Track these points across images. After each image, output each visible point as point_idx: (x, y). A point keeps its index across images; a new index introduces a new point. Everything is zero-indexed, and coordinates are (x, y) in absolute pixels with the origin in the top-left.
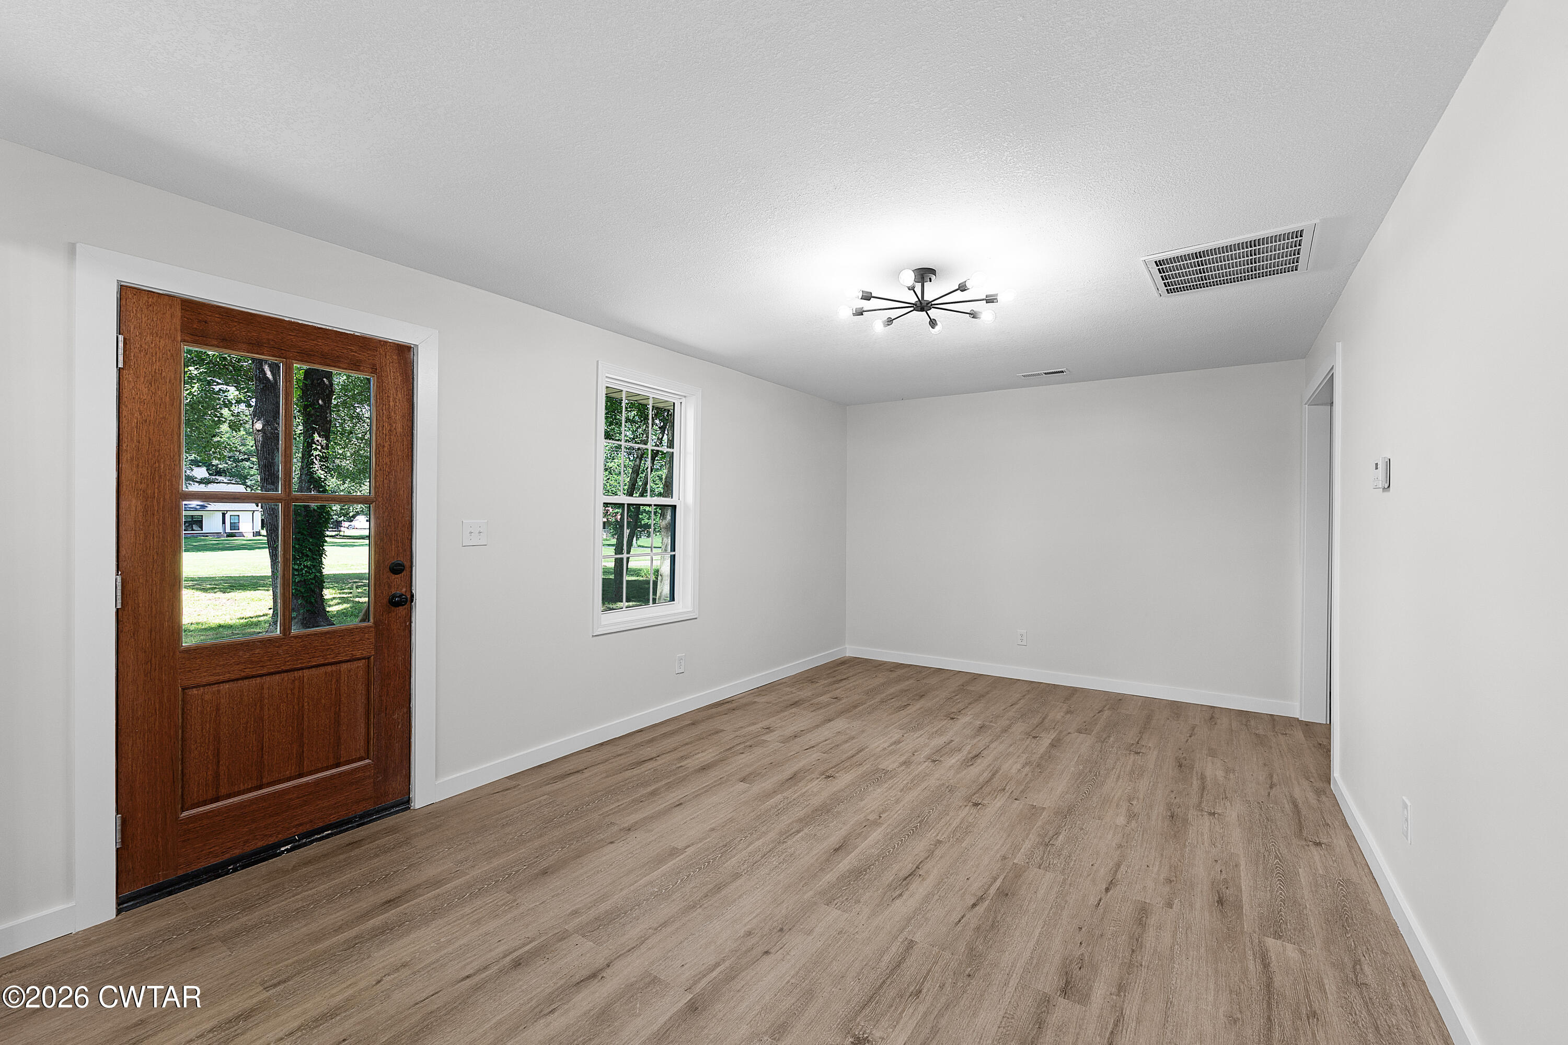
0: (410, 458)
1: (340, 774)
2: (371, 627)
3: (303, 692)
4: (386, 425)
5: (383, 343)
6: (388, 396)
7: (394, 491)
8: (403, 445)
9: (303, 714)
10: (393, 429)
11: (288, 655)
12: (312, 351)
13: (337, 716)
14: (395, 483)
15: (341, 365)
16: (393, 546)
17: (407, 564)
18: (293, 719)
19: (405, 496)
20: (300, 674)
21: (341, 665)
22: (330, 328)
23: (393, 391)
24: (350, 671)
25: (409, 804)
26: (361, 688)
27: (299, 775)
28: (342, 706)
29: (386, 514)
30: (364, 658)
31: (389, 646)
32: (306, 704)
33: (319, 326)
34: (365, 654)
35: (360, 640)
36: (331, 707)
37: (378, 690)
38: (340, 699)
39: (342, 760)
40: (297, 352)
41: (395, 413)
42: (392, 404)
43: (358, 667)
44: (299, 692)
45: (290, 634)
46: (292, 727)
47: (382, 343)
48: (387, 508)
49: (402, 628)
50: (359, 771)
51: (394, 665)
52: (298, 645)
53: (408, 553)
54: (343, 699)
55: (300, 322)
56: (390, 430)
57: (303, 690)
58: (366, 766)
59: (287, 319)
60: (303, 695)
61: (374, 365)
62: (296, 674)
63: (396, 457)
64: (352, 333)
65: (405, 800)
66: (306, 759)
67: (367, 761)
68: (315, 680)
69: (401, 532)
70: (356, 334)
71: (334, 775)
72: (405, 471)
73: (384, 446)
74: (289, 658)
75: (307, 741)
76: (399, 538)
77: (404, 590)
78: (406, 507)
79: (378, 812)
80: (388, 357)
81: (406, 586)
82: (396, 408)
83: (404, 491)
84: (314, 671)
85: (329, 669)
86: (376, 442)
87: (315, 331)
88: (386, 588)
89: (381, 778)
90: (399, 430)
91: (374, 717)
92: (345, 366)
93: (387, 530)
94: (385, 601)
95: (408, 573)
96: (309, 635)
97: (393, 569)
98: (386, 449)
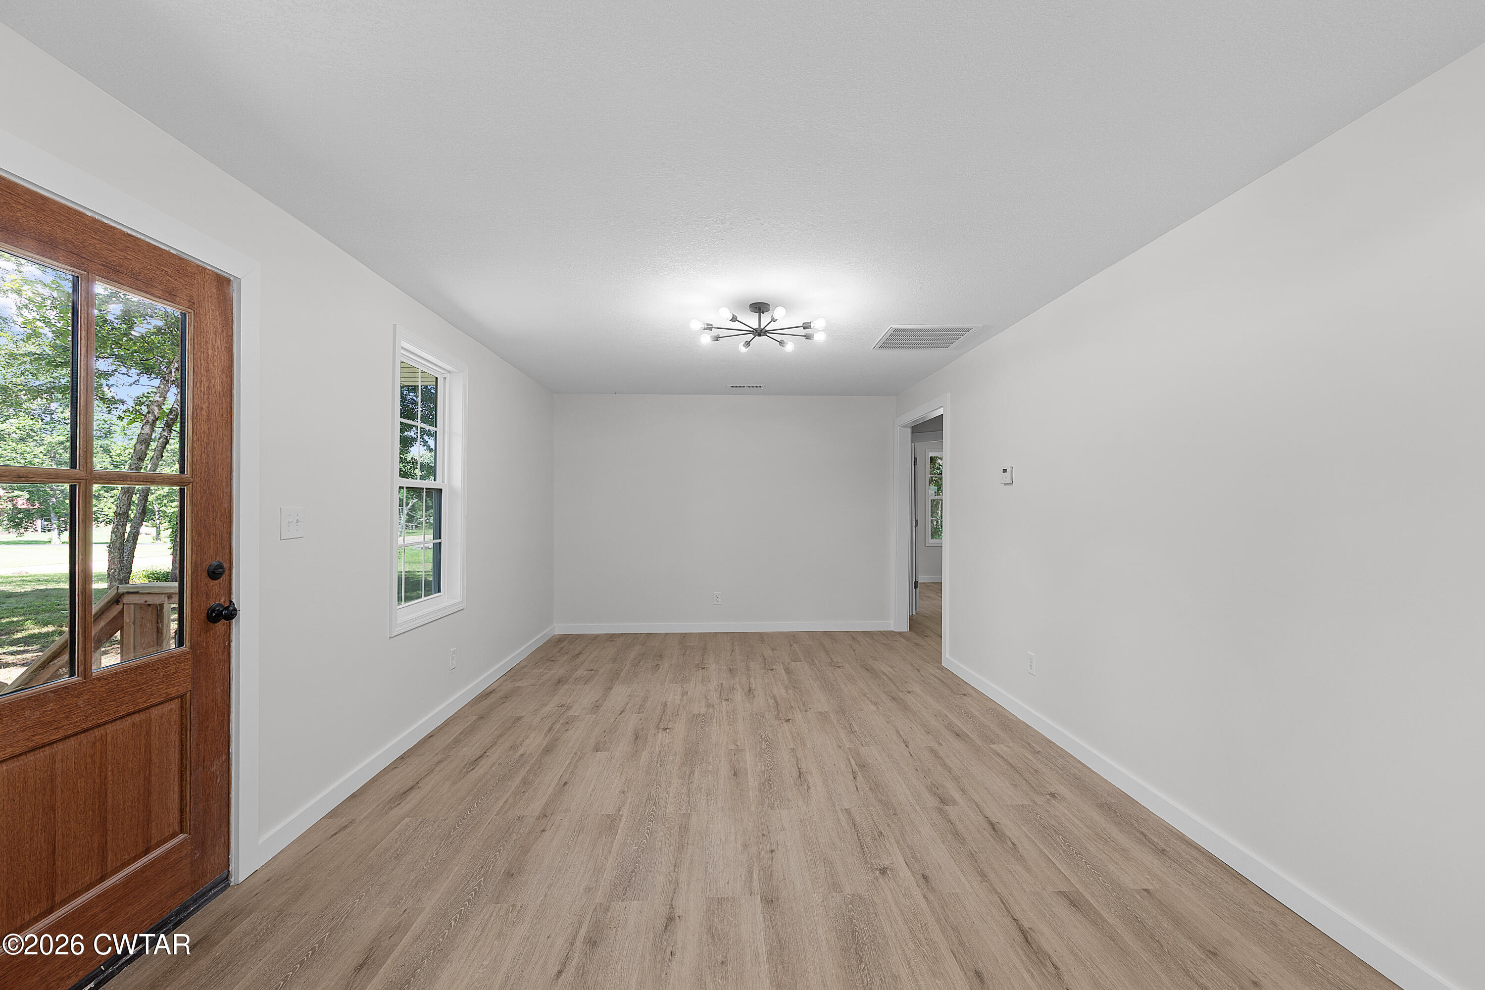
0: (230, 426)
1: (153, 863)
2: (188, 653)
3: (106, 757)
4: (204, 379)
5: (201, 270)
6: (206, 342)
7: (212, 469)
8: (222, 408)
9: (106, 789)
10: (211, 386)
11: (89, 707)
12: (121, 266)
13: (147, 782)
14: (214, 458)
15: (155, 292)
16: (212, 543)
17: (226, 565)
18: (94, 798)
19: (224, 475)
20: (102, 732)
21: (150, 710)
22: (142, 237)
23: (211, 336)
24: (161, 718)
25: (228, 880)
26: (174, 738)
27: (101, 878)
28: (153, 767)
29: (204, 499)
30: (177, 698)
31: (207, 676)
32: (110, 774)
33: (129, 232)
34: (181, 690)
35: (175, 673)
36: (140, 772)
37: (195, 737)
38: (150, 758)
39: (153, 842)
40: (102, 265)
41: (214, 366)
42: (210, 352)
43: (171, 710)
44: (102, 757)
45: (92, 675)
46: (93, 812)
47: (200, 268)
48: (205, 492)
49: (220, 651)
50: (174, 852)
51: (213, 701)
52: (103, 689)
53: (228, 551)
54: (153, 758)
55: (106, 221)
56: (208, 387)
57: (106, 755)
58: (181, 844)
59: (90, 214)
60: (106, 761)
61: (191, 297)
62: (97, 733)
63: (214, 424)
64: (167, 249)
65: (225, 875)
66: (110, 852)
67: (182, 837)
68: (121, 736)
69: (220, 522)
70: (172, 251)
71: (147, 866)
72: (224, 443)
73: (202, 408)
74: (91, 711)
75: (111, 826)
76: (218, 532)
77: (223, 600)
78: (225, 491)
79: (195, 901)
80: (206, 290)
81: (225, 595)
82: (215, 358)
83: (223, 469)
84: (119, 725)
85: (137, 718)
86: (193, 402)
87: (124, 238)
88: (204, 599)
89: (198, 854)
90: (218, 388)
91: (191, 774)
92: (159, 293)
93: (205, 521)
94: (204, 615)
95: (227, 577)
96: (116, 674)
97: (213, 572)
98: (204, 413)
